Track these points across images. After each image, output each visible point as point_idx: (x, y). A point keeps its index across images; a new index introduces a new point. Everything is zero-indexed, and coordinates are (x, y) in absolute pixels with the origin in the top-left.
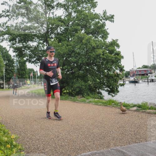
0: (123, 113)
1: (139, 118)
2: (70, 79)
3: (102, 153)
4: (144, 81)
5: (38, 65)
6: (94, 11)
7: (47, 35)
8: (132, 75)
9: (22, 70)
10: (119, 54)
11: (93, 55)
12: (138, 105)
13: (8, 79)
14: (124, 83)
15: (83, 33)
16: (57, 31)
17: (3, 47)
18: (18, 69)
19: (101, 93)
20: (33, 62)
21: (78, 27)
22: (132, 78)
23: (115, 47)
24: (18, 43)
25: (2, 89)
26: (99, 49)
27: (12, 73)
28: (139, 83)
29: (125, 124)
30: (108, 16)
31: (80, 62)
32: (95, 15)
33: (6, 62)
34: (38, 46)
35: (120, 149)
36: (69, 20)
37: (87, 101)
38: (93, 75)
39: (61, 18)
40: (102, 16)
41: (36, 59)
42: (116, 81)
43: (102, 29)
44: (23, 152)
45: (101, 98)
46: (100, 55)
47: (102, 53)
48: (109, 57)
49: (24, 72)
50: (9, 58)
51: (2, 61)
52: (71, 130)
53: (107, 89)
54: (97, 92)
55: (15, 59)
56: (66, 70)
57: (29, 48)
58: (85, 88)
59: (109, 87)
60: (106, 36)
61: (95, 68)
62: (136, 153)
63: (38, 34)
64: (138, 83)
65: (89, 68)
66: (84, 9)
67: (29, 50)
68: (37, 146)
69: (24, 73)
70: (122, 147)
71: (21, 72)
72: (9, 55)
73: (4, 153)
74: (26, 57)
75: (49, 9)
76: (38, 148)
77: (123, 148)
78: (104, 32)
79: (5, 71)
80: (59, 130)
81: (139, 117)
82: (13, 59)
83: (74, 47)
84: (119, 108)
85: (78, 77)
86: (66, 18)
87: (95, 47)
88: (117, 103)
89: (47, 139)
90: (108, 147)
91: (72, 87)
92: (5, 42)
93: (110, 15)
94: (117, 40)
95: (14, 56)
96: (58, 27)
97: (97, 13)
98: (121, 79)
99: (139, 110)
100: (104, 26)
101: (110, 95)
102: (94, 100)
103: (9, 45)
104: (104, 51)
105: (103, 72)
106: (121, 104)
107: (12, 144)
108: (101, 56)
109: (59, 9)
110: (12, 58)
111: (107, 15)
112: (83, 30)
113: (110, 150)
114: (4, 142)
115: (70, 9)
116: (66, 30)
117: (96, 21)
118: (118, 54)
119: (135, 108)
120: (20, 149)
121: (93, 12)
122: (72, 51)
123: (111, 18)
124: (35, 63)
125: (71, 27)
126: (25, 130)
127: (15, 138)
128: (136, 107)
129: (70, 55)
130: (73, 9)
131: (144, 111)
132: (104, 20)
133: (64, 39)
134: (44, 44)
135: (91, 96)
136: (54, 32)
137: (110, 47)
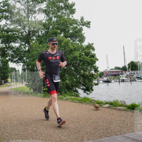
1: (111, 114)
4: (116, 81)
5: (20, 64)
6: (73, 17)
7: (29, 37)
8: (105, 75)
9: (4, 69)
10: (94, 56)
11: (71, 56)
14: (98, 82)
15: (62, 36)
16: (38, 34)
19: (77, 92)
20: (15, 62)
21: (57, 30)
22: (105, 78)
23: (91, 50)
24: (1, 44)
26: (76, 51)
29: (98, 120)
32: (73, 20)
34: (20, 47)
36: (49, 24)
37: (65, 98)
38: (70, 75)
40: (80, 22)
41: (18, 59)
42: (91, 81)
43: (80, 34)
45: (77, 96)
46: (77, 57)
47: (79, 56)
48: (85, 58)
49: (6, 70)
52: (49, 126)
53: (83, 88)
54: (74, 90)
57: (12, 48)
58: (63, 86)
59: (84, 86)
60: (83, 40)
61: (72, 68)
63: (20, 36)
64: (110, 82)
65: (67, 68)
66: (64, 15)
69: (6, 72)
71: (3, 71)
74: (9, 57)
78: (81, 37)
84: (93, 105)
86: (46, 22)
87: (73, 50)
88: (91, 100)
93: (87, 21)
94: (93, 44)
97: (75, 19)
98: (95, 79)
99: (110, 107)
100: (82, 31)
101: (86, 93)
102: (71, 97)
104: (81, 53)
105: (80, 72)
106: (95, 101)
108: (78, 58)
111: (84, 21)
112: (62, 34)
115: (51, 14)
116: (47, 32)
117: (74, 26)
121: (71, 17)
123: (88, 24)
124: (17, 63)
128: (108, 104)
130: (53, 15)
131: (115, 108)
132: (81, 25)
133: (45, 41)
134: (26, 45)
135: (68, 93)
136: (36, 35)
137: (86, 50)
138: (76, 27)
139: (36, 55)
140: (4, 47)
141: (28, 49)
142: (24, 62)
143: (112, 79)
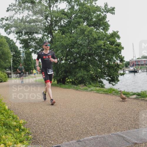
0: (123, 101)
2: (73, 69)
3: (104, 137)
4: (143, 70)
6: (96, 4)
7: (51, 27)
8: (131, 65)
9: (28, 61)
11: (94, 46)
12: (137, 93)
13: (16, 69)
14: (124, 72)
15: (85, 25)
16: (61, 24)
17: (10, 39)
18: (24, 60)
19: (102, 82)
21: (80, 19)
22: (132, 68)
23: (116, 38)
24: (24, 35)
25: (10, 79)
26: (100, 40)
27: (18, 63)
29: (125, 111)
31: (82, 52)
32: (96, 7)
33: (14, 53)
34: (42, 38)
35: (120, 134)
36: (72, 13)
37: (89, 89)
38: (94, 66)
39: (64, 11)
40: (104, 9)
42: (116, 71)
43: (104, 22)
44: (31, 136)
45: (103, 87)
46: (101, 45)
47: (103, 44)
48: (110, 48)
49: (30, 62)
50: (16, 49)
51: (9, 53)
52: (74, 116)
53: (108, 78)
54: (98, 81)
55: (22, 50)
56: (69, 61)
57: (34, 39)
58: (87, 77)
59: (109, 76)
60: (107, 28)
61: (97, 58)
62: (135, 138)
64: (137, 72)
65: (91, 58)
66: (87, 2)
68: (43, 130)
69: (30, 63)
70: (123, 132)
71: (27, 63)
72: (16, 46)
73: (14, 136)
74: (32, 49)
75: (53, 2)
76: (44, 132)
77: (123, 134)
78: (106, 25)
79: (12, 62)
80: (63, 116)
81: (138, 104)
82: (20, 50)
83: (76, 39)
84: (119, 96)
85: (81, 67)
86: (69, 11)
87: (97, 39)
88: (117, 91)
90: (109, 132)
91: (75, 76)
92: (12, 34)
93: (111, 7)
94: (118, 32)
95: (21, 47)
96: (61, 20)
97: (98, 6)
98: (121, 69)
99: (138, 98)
100: (105, 18)
101: (111, 84)
102: (96, 88)
103: (16, 37)
104: (105, 42)
105: (105, 62)
106: (121, 92)
107: (20, 128)
108: (102, 47)
109: (62, 2)
110: (19, 49)
111: (108, 7)
112: (85, 23)
113: (111, 135)
114: (14, 126)
115: (73, 3)
116: (69, 22)
117: (97, 13)
118: (119, 45)
119: (135, 96)
120: (28, 133)
121: (94, 4)
122: (75, 42)
123: (112, 10)
125: (74, 19)
126: (31, 115)
127: (23, 123)
128: (136, 95)
129: (73, 46)
130: (75, 3)
131: (143, 99)
132: (105, 12)
133: (67, 31)
134: (48, 36)
135: (93, 84)
136: (58, 25)
137: (111, 39)
138: (100, 15)
139: (59, 46)
140: (27, 39)
141: (51, 40)
143: (139, 68)
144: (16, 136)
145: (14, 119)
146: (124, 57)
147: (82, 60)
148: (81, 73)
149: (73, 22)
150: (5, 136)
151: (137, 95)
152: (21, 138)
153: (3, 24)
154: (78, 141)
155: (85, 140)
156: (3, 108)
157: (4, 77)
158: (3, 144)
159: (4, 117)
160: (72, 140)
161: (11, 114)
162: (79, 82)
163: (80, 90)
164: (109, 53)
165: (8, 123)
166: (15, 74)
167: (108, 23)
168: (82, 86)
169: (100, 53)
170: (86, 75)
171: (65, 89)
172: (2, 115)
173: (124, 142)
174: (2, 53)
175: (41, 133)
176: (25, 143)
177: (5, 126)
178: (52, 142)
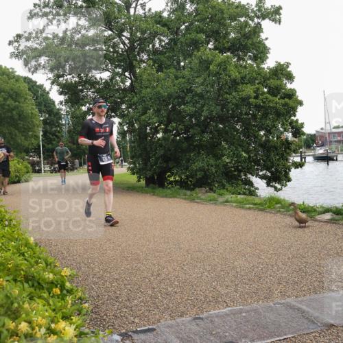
0: (300, 227)
1: (337, 237)
3: (256, 311)
7: (131, 56)
8: (320, 142)
10: (293, 95)
11: (233, 97)
12: (335, 209)
13: (50, 153)
14: (301, 160)
15: (210, 49)
16: (153, 46)
17: (38, 84)
18: (69, 131)
19: (251, 184)
21: (199, 35)
22: (321, 149)
23: (284, 79)
24: (69, 75)
25: (38, 175)
26: (247, 84)
27: (56, 139)
28: (337, 160)
29: (306, 250)
30: (268, 9)
31: (205, 113)
32: (237, 7)
33: (45, 116)
34: (112, 79)
35: (294, 303)
36: (180, 20)
37: (221, 200)
38: (232, 144)
39: (160, 17)
40: (255, 9)
42: (284, 157)
43: (255, 40)
44: (87, 305)
45: (252, 193)
46: (249, 97)
47: (254, 94)
48: (269, 101)
50: (50, 107)
51: (36, 115)
52: (187, 262)
53: (264, 174)
54: (242, 180)
55: (64, 109)
56: (174, 133)
57: (92, 83)
58: (216, 172)
59: (268, 169)
60: (262, 55)
61: (238, 127)
63: (111, 54)
64: (333, 160)
65: (225, 127)
67: (93, 90)
68: (115, 292)
70: (300, 299)
72: (51, 100)
73: (49, 304)
74: (88, 105)
76: (117, 297)
77: (301, 302)
78: (259, 47)
79: (42, 136)
81: (336, 234)
82: (58, 109)
83: (190, 82)
84: (291, 216)
85: (200, 147)
86: (172, 15)
87: (239, 81)
88: (287, 205)
89: (135, 279)
90: (267, 298)
91: (187, 169)
93: (272, 6)
94: (288, 64)
95: (61, 103)
96: (154, 37)
97: (242, 3)
98: (295, 152)
99: (336, 220)
100: (259, 32)
101: (272, 186)
102: (236, 197)
104: (258, 89)
105: (257, 136)
107: (62, 288)
108: (251, 100)
110: (58, 107)
111: (266, 6)
112: (211, 43)
113: (272, 304)
114: (48, 283)
116: (173, 42)
117: (239, 20)
118: (291, 95)
119: (328, 216)
120: (80, 298)
123: (274, 14)
125: (184, 35)
126: (88, 259)
127: (70, 275)
128: (331, 213)
129: (183, 98)
132: (258, 17)
133: (169, 63)
134: (125, 75)
135: (230, 188)
136: (147, 48)
137: (272, 81)
138: (246, 24)
139: (150, 99)
140: (75, 82)
141: (131, 84)
142: (122, 116)
143: (338, 151)
144: (54, 304)
145: (49, 267)
146: (302, 124)
147: (203, 132)
148: (201, 162)
149: (182, 42)
150: (30, 304)
151: (334, 213)
152: (64, 310)
153: (21, 48)
154: (195, 319)
155: (212, 317)
156: (24, 242)
157: (25, 170)
158: (25, 321)
159: (26, 262)
160: (181, 316)
161: (41, 256)
162: (197, 182)
163: (198, 201)
164: (267, 114)
165: (35, 274)
166: (48, 164)
167: (264, 44)
168: (203, 191)
169: (247, 114)
170: (212, 166)
171: (165, 199)
172: (21, 258)
173: (303, 323)
174: (20, 116)
175: (110, 298)
176: (74, 320)
177: (30, 282)
178: (137, 321)
